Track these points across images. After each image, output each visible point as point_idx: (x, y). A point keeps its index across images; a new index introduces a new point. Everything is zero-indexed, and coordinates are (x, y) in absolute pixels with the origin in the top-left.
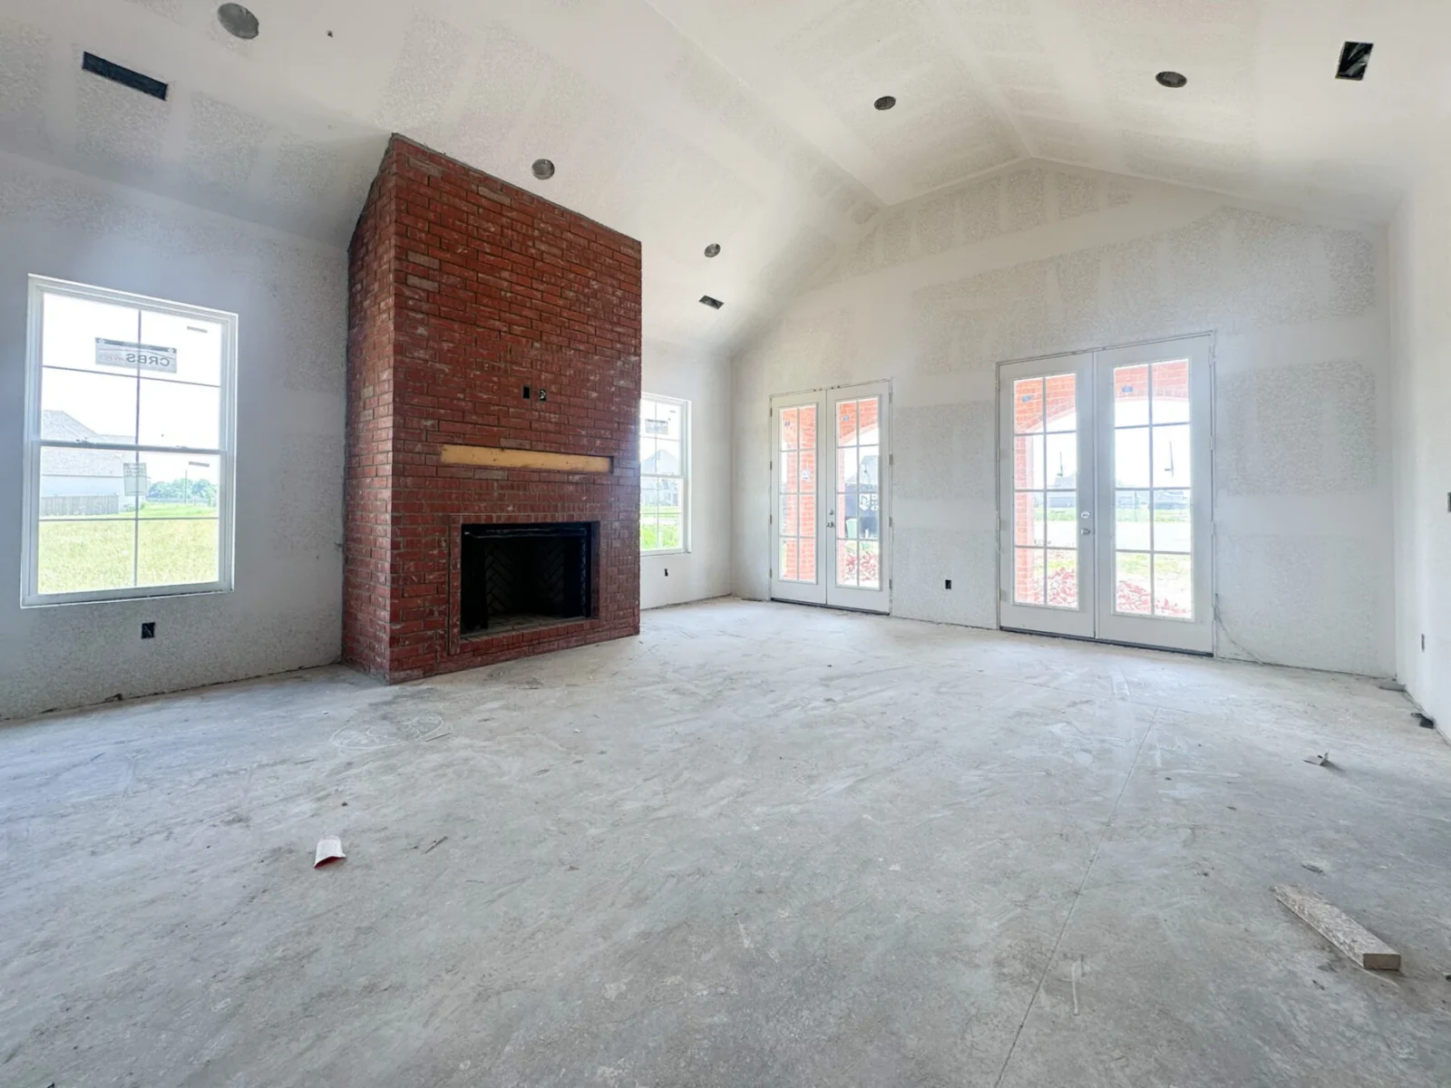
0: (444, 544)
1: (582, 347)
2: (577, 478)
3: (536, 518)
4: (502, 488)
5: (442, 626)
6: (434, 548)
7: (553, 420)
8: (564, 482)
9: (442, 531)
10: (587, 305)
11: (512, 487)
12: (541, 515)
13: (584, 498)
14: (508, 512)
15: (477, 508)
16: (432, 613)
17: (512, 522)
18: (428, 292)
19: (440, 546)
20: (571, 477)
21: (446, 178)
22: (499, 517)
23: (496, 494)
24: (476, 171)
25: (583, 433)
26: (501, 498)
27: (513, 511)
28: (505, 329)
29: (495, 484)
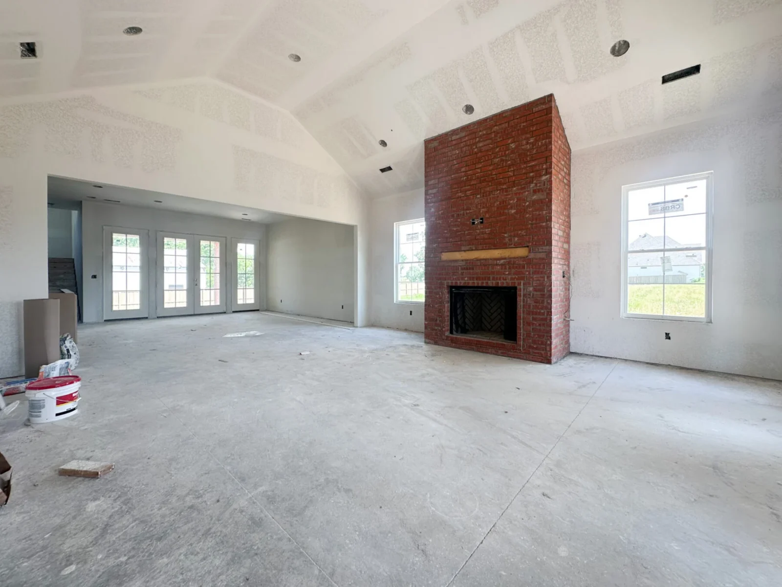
0: (440, 293)
1: (504, 187)
2: (502, 261)
3: (478, 283)
4: (462, 269)
5: (440, 326)
6: (437, 295)
7: (487, 232)
8: (495, 265)
9: (440, 288)
10: (507, 161)
11: (467, 269)
12: (480, 282)
13: (507, 273)
14: (465, 280)
15: (452, 279)
16: (437, 320)
17: (466, 285)
18: (434, 194)
19: (439, 294)
20: (498, 262)
21: (441, 143)
22: (461, 283)
23: (460, 273)
24: (450, 132)
25: (506, 235)
26: (462, 274)
27: (467, 280)
28: (463, 195)
29: (460, 268)
